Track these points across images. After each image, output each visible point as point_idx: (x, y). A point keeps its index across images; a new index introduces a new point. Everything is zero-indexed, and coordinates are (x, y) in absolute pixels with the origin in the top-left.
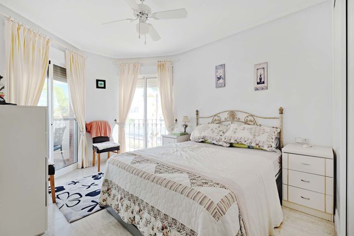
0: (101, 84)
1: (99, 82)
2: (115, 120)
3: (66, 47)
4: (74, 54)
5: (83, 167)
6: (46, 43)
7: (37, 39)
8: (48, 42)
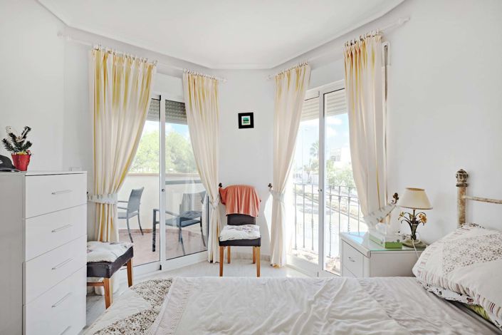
0: (246, 121)
1: (243, 117)
2: (270, 186)
3: (182, 69)
4: (196, 77)
5: (212, 262)
6: (147, 70)
7: (133, 67)
8: (151, 68)
